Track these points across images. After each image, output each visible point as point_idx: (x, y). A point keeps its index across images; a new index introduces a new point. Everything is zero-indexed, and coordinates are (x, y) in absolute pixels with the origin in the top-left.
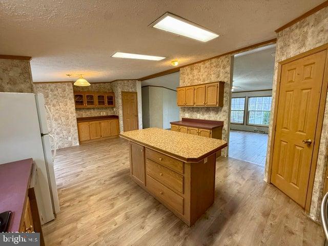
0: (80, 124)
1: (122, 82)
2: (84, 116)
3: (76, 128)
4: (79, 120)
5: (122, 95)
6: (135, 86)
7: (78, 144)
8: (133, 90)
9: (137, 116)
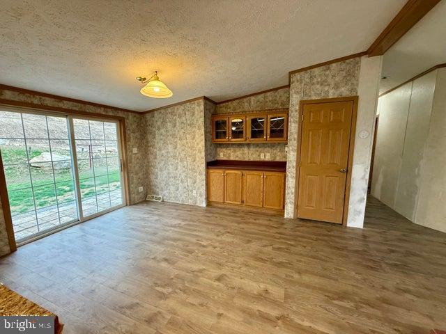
0: (211, 171)
1: (306, 76)
2: (232, 159)
3: (204, 177)
4: (212, 164)
5: (301, 112)
6: (351, 76)
7: (204, 205)
8: (344, 91)
9: (347, 172)
